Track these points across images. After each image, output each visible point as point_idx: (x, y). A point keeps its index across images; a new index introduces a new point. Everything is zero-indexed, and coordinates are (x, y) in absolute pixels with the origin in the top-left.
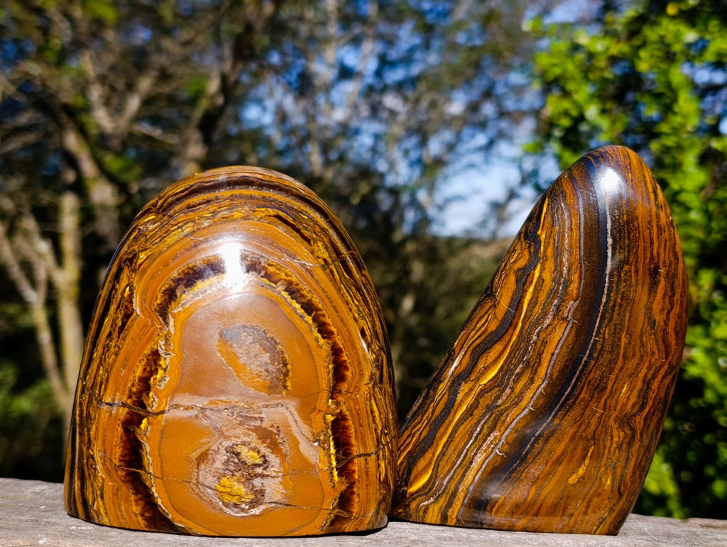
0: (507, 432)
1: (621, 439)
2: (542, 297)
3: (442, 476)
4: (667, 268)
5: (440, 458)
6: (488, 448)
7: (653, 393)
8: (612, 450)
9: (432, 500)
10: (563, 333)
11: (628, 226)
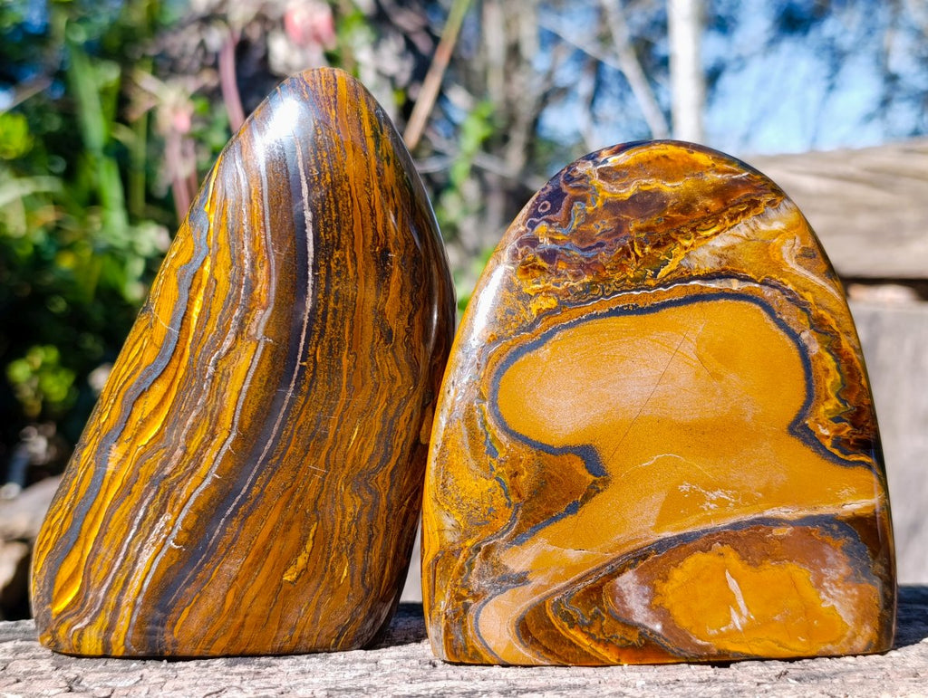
0: (183, 515)
1: (358, 509)
2: (217, 307)
3: (96, 586)
4: (402, 252)
5: (91, 559)
6: (158, 539)
7: (400, 436)
8: (346, 525)
9: (86, 621)
10: (252, 360)
11: (334, 190)
